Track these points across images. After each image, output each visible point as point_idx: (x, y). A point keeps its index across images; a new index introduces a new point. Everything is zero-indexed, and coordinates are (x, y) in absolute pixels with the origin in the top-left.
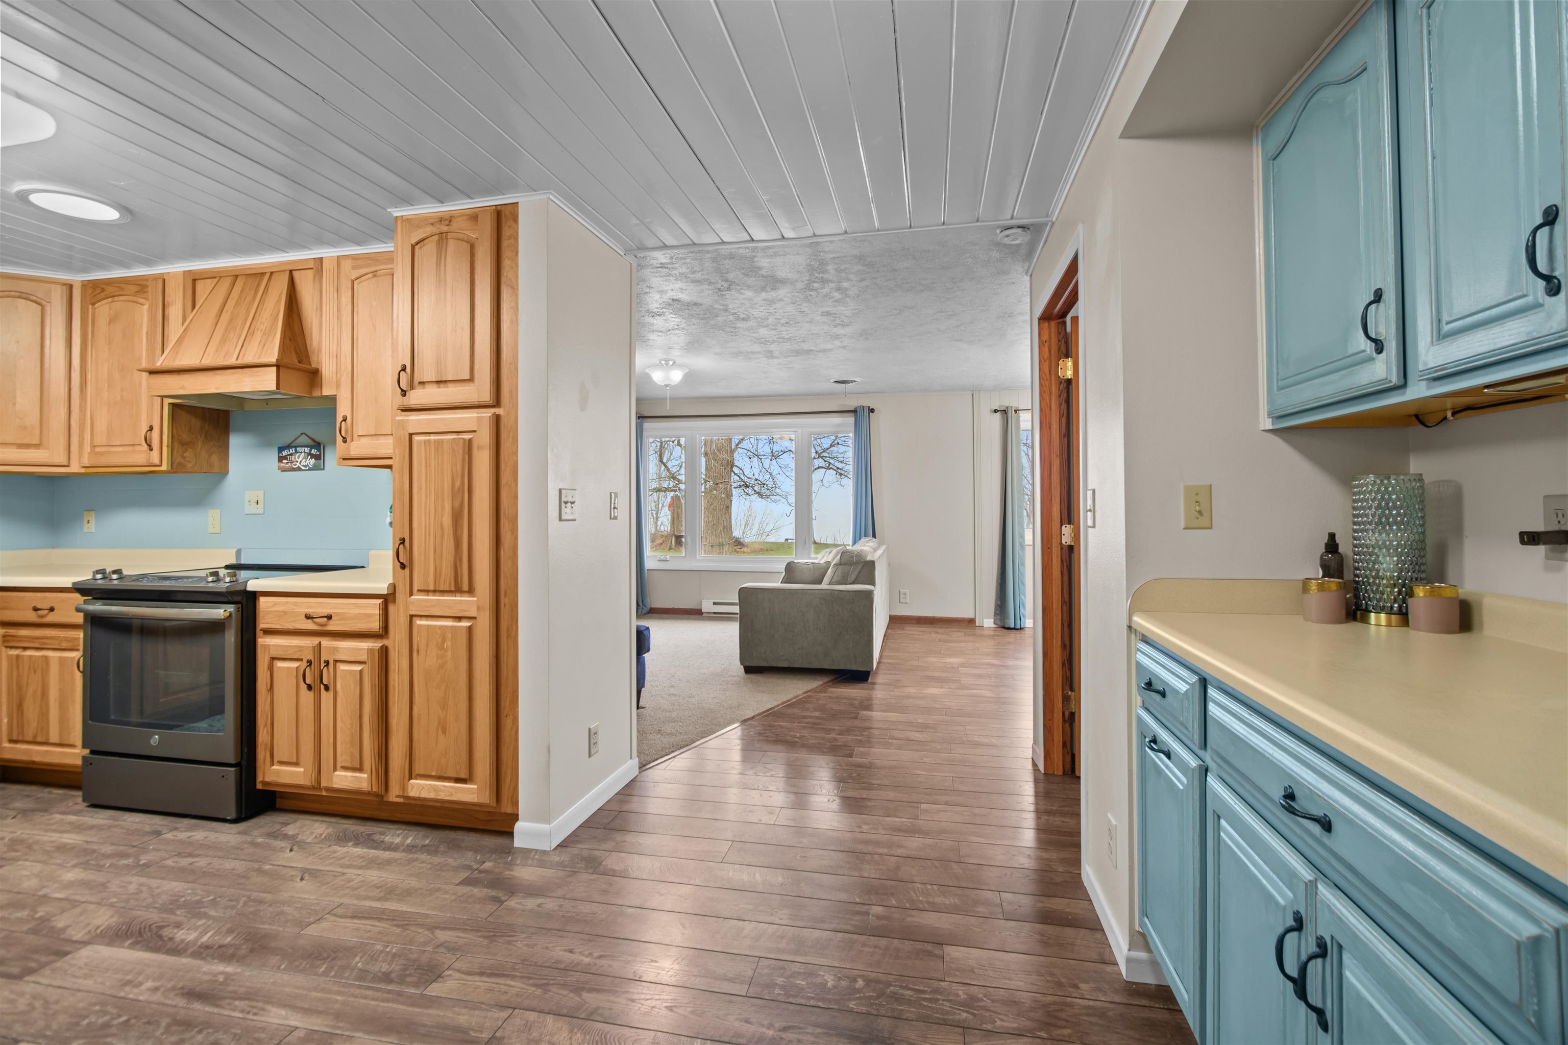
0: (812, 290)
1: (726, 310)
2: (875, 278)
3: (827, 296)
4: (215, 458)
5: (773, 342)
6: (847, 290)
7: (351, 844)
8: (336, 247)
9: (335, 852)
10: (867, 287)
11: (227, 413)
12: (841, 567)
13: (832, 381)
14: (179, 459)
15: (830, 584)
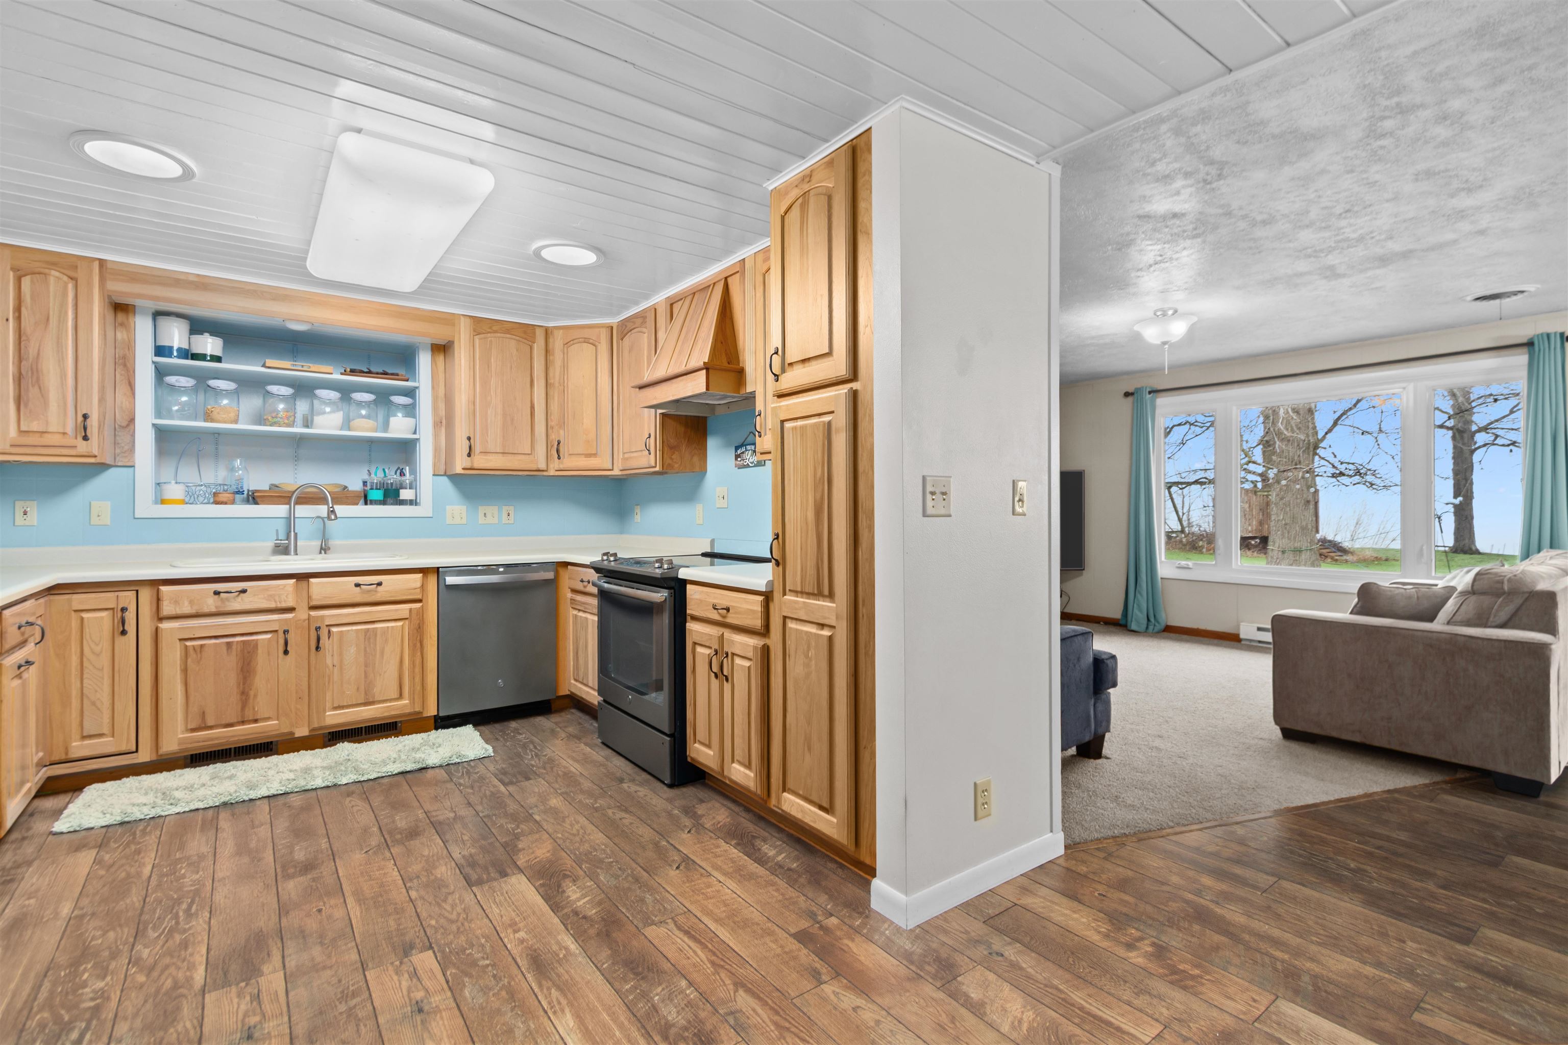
0: (1383, 136)
1: (1229, 214)
2: (1530, 68)
3: (1419, 139)
4: (696, 459)
5: (1330, 250)
6: (1463, 114)
7: (733, 842)
8: (751, 245)
9: (718, 847)
10: (1512, 94)
11: (704, 419)
12: (1473, 598)
13: (1469, 298)
14: (668, 461)
15: (1448, 623)
